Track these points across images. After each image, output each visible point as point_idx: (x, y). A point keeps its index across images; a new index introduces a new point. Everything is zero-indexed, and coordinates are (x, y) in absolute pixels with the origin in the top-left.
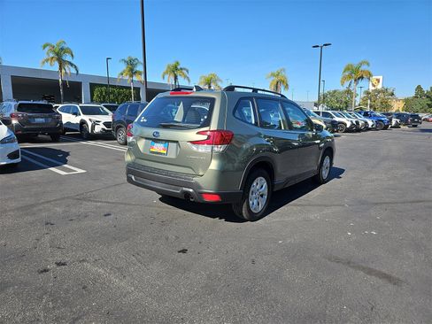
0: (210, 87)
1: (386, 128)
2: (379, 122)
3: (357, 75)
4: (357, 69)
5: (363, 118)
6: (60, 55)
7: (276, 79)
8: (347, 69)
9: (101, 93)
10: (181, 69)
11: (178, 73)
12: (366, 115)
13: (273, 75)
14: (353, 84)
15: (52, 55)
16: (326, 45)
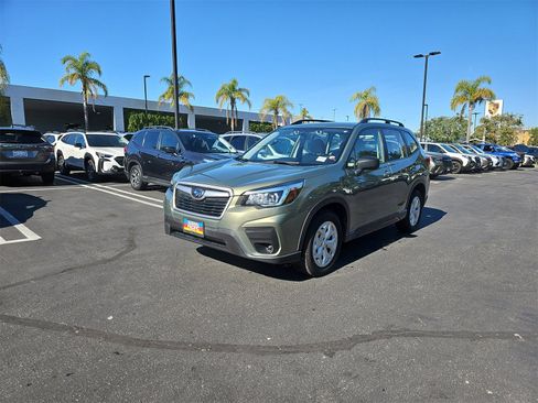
0: (277, 113)
1: (515, 167)
2: (507, 158)
3: (473, 95)
4: (474, 88)
5: (483, 153)
6: (83, 72)
7: (364, 102)
8: (461, 87)
9: (138, 120)
10: (240, 90)
11: (235, 95)
12: (487, 149)
13: (359, 96)
14: (467, 109)
15: (73, 71)
16: (432, 54)
